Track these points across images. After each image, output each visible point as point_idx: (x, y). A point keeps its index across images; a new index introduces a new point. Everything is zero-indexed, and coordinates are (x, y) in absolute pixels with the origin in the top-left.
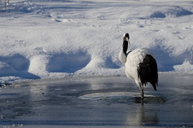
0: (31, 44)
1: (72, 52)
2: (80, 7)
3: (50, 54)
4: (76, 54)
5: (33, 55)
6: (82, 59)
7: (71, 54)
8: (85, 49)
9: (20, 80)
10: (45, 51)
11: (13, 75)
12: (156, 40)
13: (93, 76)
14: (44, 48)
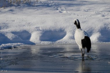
0: (34, 25)
1: (56, 30)
2: (79, 4)
3: (43, 31)
4: (58, 31)
5: (33, 31)
6: (61, 34)
7: (55, 31)
8: (64, 28)
9: (23, 45)
10: (41, 29)
11: (20, 42)
12: (105, 24)
13: (66, 44)
14: (40, 27)
